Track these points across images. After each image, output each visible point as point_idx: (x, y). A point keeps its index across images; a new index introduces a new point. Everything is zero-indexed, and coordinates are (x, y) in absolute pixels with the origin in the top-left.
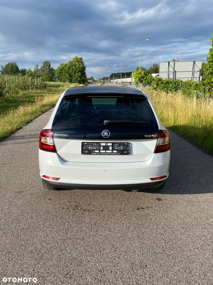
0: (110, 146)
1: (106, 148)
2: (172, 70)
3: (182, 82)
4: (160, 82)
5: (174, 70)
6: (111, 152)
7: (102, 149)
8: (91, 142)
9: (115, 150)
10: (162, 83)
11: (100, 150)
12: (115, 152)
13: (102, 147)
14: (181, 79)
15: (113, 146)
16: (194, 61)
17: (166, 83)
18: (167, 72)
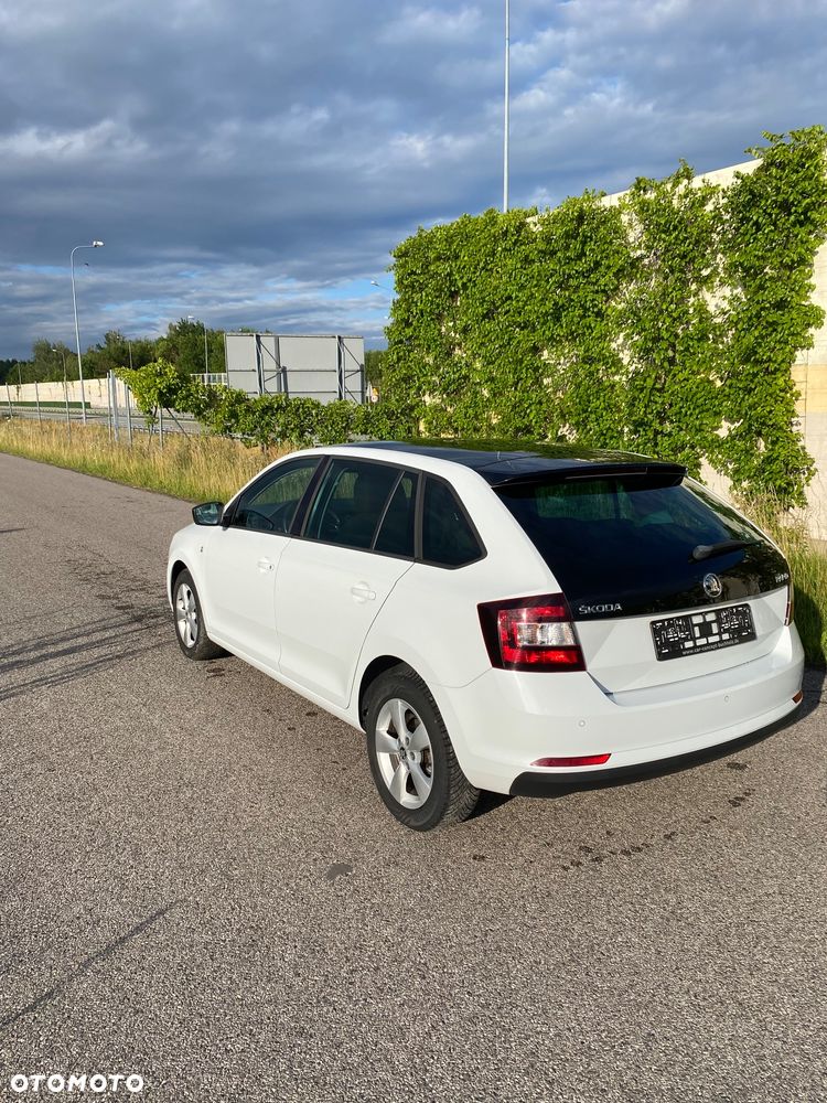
0: (713, 622)
1: (706, 629)
2: (274, 366)
3: (317, 405)
4: (243, 406)
5: (278, 364)
6: (716, 638)
7: (697, 635)
8: (672, 619)
9: (726, 631)
10: (249, 410)
11: (694, 639)
12: (726, 636)
13: (697, 629)
14: (314, 397)
15: (718, 621)
16: (339, 338)
17: (263, 410)
18: (254, 371)
